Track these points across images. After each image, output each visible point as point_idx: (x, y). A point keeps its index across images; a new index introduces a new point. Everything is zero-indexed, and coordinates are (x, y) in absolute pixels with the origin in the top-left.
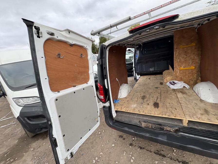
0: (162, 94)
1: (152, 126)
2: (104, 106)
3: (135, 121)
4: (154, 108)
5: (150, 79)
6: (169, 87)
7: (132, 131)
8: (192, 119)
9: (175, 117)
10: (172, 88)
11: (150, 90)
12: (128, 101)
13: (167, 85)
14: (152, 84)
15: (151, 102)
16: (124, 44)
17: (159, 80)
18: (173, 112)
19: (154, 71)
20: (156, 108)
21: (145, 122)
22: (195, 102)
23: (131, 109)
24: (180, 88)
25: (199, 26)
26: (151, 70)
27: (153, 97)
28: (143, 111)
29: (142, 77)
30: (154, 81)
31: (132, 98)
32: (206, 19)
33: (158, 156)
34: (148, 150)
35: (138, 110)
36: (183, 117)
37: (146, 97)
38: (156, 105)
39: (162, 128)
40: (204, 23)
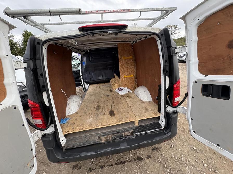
0: (114, 100)
1: (112, 138)
2: (43, 135)
3: (94, 139)
4: (111, 117)
5: (99, 87)
6: (118, 93)
7: (92, 153)
8: (141, 118)
9: (130, 120)
10: (121, 94)
11: (103, 99)
12: (81, 116)
13: (116, 92)
14: (103, 93)
15: (107, 112)
16: (69, 47)
17: (108, 87)
18: (127, 116)
19: (103, 79)
20: (113, 117)
21: (104, 136)
22: (139, 103)
23: (87, 125)
24: (126, 93)
25: (133, 43)
26: (100, 78)
27: (107, 106)
28: (101, 123)
29: (91, 86)
30: (104, 89)
31: (86, 111)
32: (145, 36)
33: (119, 165)
34: (109, 166)
35: (95, 124)
36: (135, 118)
37: (101, 106)
38: (112, 113)
39: (121, 135)
40: (137, 41)
